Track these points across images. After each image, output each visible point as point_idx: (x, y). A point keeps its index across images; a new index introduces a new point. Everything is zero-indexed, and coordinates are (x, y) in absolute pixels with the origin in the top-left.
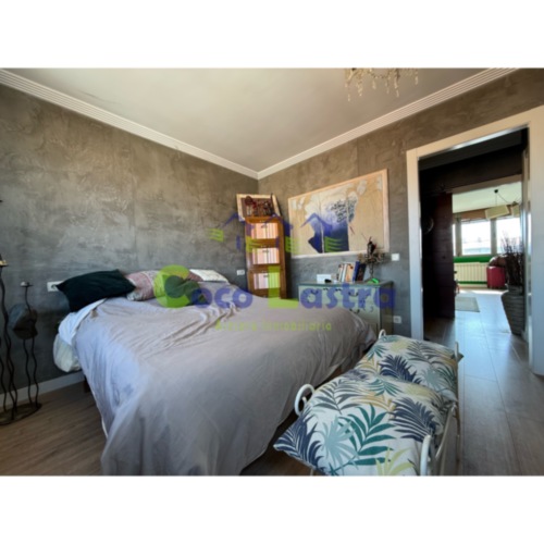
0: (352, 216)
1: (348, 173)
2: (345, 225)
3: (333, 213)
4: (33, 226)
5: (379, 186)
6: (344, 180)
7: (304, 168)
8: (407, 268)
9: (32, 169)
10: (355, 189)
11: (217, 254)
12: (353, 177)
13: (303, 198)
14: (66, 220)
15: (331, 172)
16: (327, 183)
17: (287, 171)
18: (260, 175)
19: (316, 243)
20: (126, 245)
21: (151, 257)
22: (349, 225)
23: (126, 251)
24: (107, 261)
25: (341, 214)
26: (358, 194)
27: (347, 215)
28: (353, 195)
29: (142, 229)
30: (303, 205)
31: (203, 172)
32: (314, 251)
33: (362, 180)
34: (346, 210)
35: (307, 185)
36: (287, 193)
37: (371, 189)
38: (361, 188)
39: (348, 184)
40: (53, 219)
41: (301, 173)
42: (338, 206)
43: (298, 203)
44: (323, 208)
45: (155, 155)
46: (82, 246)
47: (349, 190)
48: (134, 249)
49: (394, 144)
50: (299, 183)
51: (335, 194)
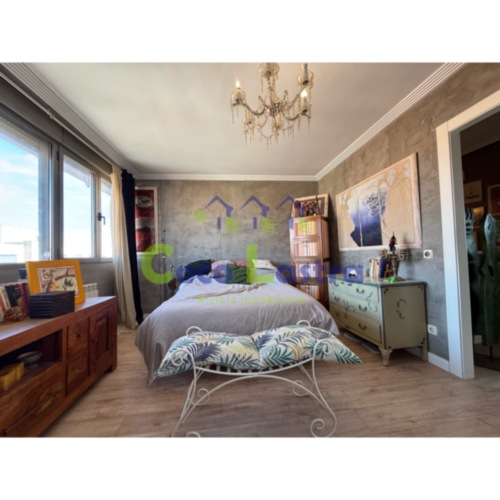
0: (383, 208)
1: (382, 164)
2: (378, 218)
3: (368, 206)
4: (179, 239)
5: (407, 174)
6: (378, 171)
7: (347, 165)
8: (441, 268)
9: (179, 213)
10: (385, 180)
11: (275, 248)
12: (385, 166)
13: (345, 193)
14: (190, 235)
15: (367, 165)
16: (365, 176)
17: (336, 170)
18: (317, 177)
19: (355, 236)
20: (216, 245)
21: (228, 251)
22: (382, 218)
23: (216, 249)
24: (206, 254)
25: (374, 207)
26: (388, 184)
27: (380, 207)
28: (384, 186)
29: (224, 235)
30: (346, 201)
31: (265, 190)
32: (355, 244)
33: (391, 170)
34: (378, 203)
35: (350, 180)
36: (337, 190)
37: (400, 178)
38: (391, 178)
39: (379, 175)
40: (186, 234)
41: (345, 171)
42: (372, 199)
43: (343, 199)
44: (360, 202)
45: (233, 189)
46: (196, 247)
47: (381, 182)
48: (220, 247)
49: (423, 123)
50: (345, 180)
51: (369, 188)
